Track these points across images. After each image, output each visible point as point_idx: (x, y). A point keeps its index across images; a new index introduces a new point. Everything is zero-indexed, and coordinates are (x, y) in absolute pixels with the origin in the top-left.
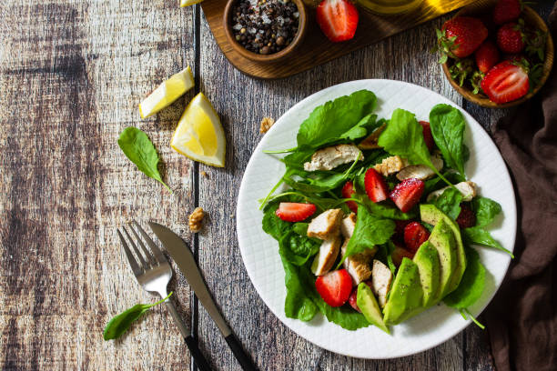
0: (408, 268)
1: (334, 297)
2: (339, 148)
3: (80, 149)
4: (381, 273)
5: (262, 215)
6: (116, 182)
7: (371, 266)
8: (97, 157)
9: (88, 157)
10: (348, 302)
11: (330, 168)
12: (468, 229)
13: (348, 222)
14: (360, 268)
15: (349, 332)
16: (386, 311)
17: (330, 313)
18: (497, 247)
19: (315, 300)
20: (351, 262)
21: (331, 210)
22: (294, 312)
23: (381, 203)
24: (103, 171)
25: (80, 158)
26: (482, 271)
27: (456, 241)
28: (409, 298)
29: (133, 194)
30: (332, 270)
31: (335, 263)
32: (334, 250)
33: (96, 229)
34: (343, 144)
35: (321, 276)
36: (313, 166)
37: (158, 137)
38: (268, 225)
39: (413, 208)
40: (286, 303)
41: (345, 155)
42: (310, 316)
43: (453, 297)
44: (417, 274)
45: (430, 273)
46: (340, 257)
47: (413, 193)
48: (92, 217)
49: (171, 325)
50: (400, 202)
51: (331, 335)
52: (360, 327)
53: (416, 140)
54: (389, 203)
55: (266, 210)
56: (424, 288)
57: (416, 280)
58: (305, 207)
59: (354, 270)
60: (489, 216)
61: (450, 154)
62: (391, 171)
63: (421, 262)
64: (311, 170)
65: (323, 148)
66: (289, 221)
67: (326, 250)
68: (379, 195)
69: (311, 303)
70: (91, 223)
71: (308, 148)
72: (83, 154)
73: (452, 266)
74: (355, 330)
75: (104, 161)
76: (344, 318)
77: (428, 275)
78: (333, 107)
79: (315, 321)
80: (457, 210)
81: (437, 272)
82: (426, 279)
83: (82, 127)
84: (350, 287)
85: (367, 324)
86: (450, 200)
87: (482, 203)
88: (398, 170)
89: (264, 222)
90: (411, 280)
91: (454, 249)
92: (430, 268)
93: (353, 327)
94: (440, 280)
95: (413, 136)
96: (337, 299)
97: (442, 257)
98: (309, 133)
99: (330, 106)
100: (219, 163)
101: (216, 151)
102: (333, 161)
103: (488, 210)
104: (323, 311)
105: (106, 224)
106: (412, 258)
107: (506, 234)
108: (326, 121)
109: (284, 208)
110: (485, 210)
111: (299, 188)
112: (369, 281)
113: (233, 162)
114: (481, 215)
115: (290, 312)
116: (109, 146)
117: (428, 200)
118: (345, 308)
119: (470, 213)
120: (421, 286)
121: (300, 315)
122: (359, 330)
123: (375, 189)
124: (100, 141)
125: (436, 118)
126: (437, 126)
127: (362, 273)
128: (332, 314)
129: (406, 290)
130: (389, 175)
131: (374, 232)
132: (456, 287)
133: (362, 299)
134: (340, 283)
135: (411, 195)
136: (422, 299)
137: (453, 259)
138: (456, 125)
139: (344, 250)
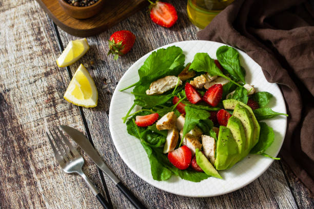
0: (224, 131)
1: (181, 163)
2: (166, 78)
3: (13, 142)
4: (208, 142)
5: (125, 127)
6: (40, 154)
8: (24, 143)
9: (19, 145)
10: (191, 164)
11: (162, 92)
13: (181, 119)
14: (194, 142)
15: (196, 183)
16: (217, 163)
17: (181, 175)
19: (170, 169)
20: (187, 139)
21: (169, 113)
22: (158, 176)
23: (198, 103)
24: (30, 150)
25: (14, 147)
27: (250, 114)
28: (229, 150)
29: (53, 158)
30: (177, 148)
31: (177, 143)
32: (175, 134)
33: (35, 184)
34: (167, 76)
35: (171, 152)
36: (151, 91)
37: (59, 122)
38: (131, 131)
40: (152, 170)
41: (170, 82)
42: (169, 176)
44: (231, 133)
45: (239, 131)
46: (180, 140)
47: (217, 92)
48: (31, 178)
50: (210, 99)
51: (184, 187)
52: (203, 180)
53: (211, 65)
54: (203, 102)
55: (128, 123)
56: (237, 141)
57: (231, 136)
58: (152, 116)
59: (190, 144)
60: (266, 99)
61: (234, 70)
62: (200, 83)
63: (231, 126)
64: (151, 94)
65: (156, 80)
66: (143, 126)
67: (170, 138)
68: (196, 98)
69: (168, 170)
70: (31, 181)
71: (146, 81)
72: (16, 144)
73: (251, 126)
74: (200, 181)
75: (30, 144)
76: (190, 176)
77: (238, 133)
78: (157, 55)
79: (172, 179)
80: (246, 99)
81: (243, 130)
82: (237, 135)
83: (10, 130)
84: (190, 156)
85: (207, 177)
86: (240, 95)
87: (260, 94)
88: (204, 82)
89: (129, 133)
90: (228, 136)
91: (250, 117)
92: (238, 128)
93: (198, 180)
94: (246, 136)
95: (209, 64)
96: (184, 163)
97: (244, 122)
98: (145, 71)
99: (155, 54)
101: (91, 96)
102: (163, 87)
103: (265, 97)
104: (177, 173)
105: (41, 179)
106: (226, 125)
107: (280, 107)
108: (155, 63)
109: (139, 119)
110: (263, 99)
111: (146, 103)
112: (202, 150)
114: (261, 102)
115: (156, 177)
116: (30, 135)
117: (227, 98)
118: (191, 170)
119: (254, 99)
120: (235, 140)
121: (162, 177)
123: (193, 95)
124: (24, 134)
125: (220, 56)
126: (222, 59)
127: (196, 145)
128: (183, 174)
129: (226, 143)
130: (200, 86)
131: (198, 115)
132: (257, 141)
133: (199, 158)
134: (183, 153)
135: (216, 94)
136: (237, 148)
137: (251, 123)
138: (233, 56)
139: (181, 134)
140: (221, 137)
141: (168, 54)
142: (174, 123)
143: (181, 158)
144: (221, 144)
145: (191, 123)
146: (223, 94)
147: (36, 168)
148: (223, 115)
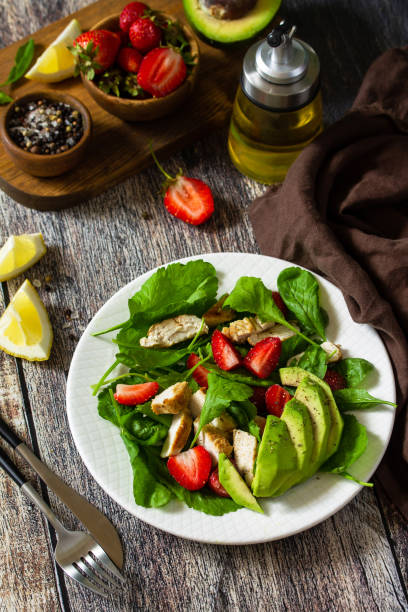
0: (274, 424)
1: (191, 478)
2: (179, 319)
4: (244, 443)
5: (95, 402)
10: (209, 481)
11: (170, 343)
12: (343, 391)
13: (199, 396)
14: (218, 442)
15: (213, 517)
16: (255, 485)
17: (189, 499)
18: (376, 405)
19: (170, 486)
20: (207, 435)
21: (178, 384)
22: (145, 500)
23: (233, 370)
27: (327, 397)
28: (280, 460)
30: (185, 449)
31: (187, 440)
32: (185, 424)
34: (182, 314)
35: (173, 456)
36: (149, 341)
38: (105, 412)
39: (272, 372)
40: (135, 487)
41: (186, 326)
42: (165, 501)
44: (287, 430)
45: (302, 428)
46: (193, 434)
47: (269, 352)
50: (256, 365)
51: (192, 523)
52: (227, 512)
53: (265, 301)
54: (243, 368)
55: (101, 397)
56: (296, 446)
57: (286, 437)
58: (146, 386)
59: (210, 445)
60: (360, 373)
61: (306, 314)
62: (240, 333)
63: (290, 419)
64: (148, 345)
65: (160, 320)
66: (127, 404)
67: (175, 429)
68: (230, 360)
69: (164, 488)
71: (141, 321)
73: (326, 421)
74: (221, 515)
76: (207, 504)
77: (300, 430)
78: (167, 275)
79: (171, 506)
80: (323, 369)
81: (309, 427)
82: (298, 436)
84: (209, 465)
85: (236, 507)
86: (313, 360)
87: (350, 362)
88: (248, 332)
89: (100, 414)
90: (280, 436)
91: (326, 403)
92: (300, 421)
93: (219, 512)
94: (315, 438)
95: (262, 299)
96: (195, 479)
97: (313, 412)
98: (142, 303)
99: (164, 274)
100: (42, 354)
101: (40, 340)
102: (173, 335)
103: (358, 368)
104: (180, 496)
106: (279, 415)
107: (385, 390)
108: (161, 289)
109: (122, 391)
110: (355, 372)
111: (138, 362)
112: (232, 457)
113: (59, 356)
114: (352, 377)
115: (142, 501)
118: (208, 492)
119: (338, 372)
120: (293, 444)
121: (152, 502)
122: (226, 515)
123: (225, 355)
125: (284, 285)
126: (287, 291)
127: (221, 446)
128: (192, 500)
129: (275, 447)
130: (241, 338)
132: (335, 449)
133: (225, 472)
134: (196, 461)
135: (267, 355)
136: (296, 459)
137: (326, 414)
138: (308, 287)
139: (197, 425)
140: (268, 437)
141: (188, 273)
142: (185, 404)
143: (191, 469)
144: (266, 449)
145: (215, 405)
146: (282, 356)
148: (278, 395)
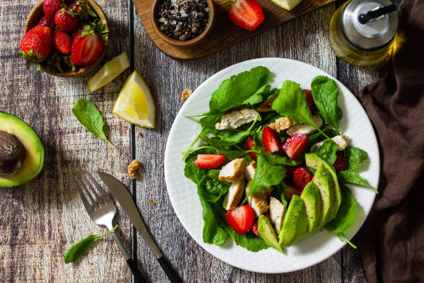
0: (297, 203)
1: (240, 226)
2: (242, 112)
3: (44, 116)
4: (277, 207)
5: (184, 164)
6: (72, 142)
7: (268, 202)
8: (57, 122)
9: (50, 122)
10: (251, 230)
11: (236, 127)
12: (343, 172)
13: (250, 168)
14: (260, 204)
15: (253, 253)
16: (281, 236)
17: (238, 239)
18: (365, 184)
19: (226, 229)
20: (253, 199)
21: (237, 160)
22: (210, 238)
23: (275, 153)
24: (61, 133)
25: (43, 124)
26: (354, 203)
27: (333, 181)
28: (297, 229)
29: (85, 150)
30: (239, 205)
31: (240, 200)
32: (240, 189)
33: (57, 178)
34: (245, 108)
35: (230, 211)
36: (222, 125)
37: (103, 106)
38: (189, 172)
39: (300, 157)
40: (204, 232)
41: (246, 116)
42: (223, 241)
43: (332, 224)
44: (304, 207)
45: (314, 207)
46: (244, 195)
47: (300, 144)
48: (54, 168)
49: (116, 251)
50: (290, 152)
51: (238, 256)
52: (261, 249)
53: (301, 104)
54: (281, 153)
55: (187, 160)
56: (309, 218)
57: (303, 212)
58: (217, 157)
59: (255, 205)
60: (358, 162)
61: (327, 114)
62: (282, 128)
63: (307, 198)
64: (220, 129)
65: (229, 112)
66: (205, 168)
67: (233, 191)
68: (274, 147)
69: (222, 231)
70: (53, 173)
71: (217, 112)
72: (46, 120)
73: (331, 200)
74: (257, 251)
75: (63, 125)
76: (248, 242)
77: (312, 208)
78: (237, 80)
79: (226, 245)
80: (333, 158)
81: (319, 205)
82: (311, 211)
83: (44, 100)
84: (252, 219)
85: (266, 246)
86: (328, 149)
87: (352, 151)
88: (287, 127)
90: (299, 212)
91: (332, 187)
92: (314, 202)
93: (256, 249)
94: (322, 212)
95: (299, 101)
96: (243, 228)
97: (323, 194)
98: (219, 100)
99: (235, 79)
100: (150, 125)
101: (148, 116)
102: (238, 122)
103: (357, 157)
104: (232, 237)
105: (64, 174)
106: (299, 195)
107: (372, 175)
108: (232, 91)
109: (201, 159)
110: (355, 157)
111: (212, 143)
112: (267, 213)
113: (161, 124)
114: (352, 161)
115: (207, 239)
116: (65, 113)
117: (312, 150)
118: (249, 234)
119: (343, 159)
120: (307, 216)
121: (214, 241)
122: (260, 252)
123: (270, 143)
124: (59, 110)
125: (316, 87)
126: (317, 93)
127: (261, 207)
128: (240, 239)
129: (296, 220)
130: (281, 131)
131: (270, 176)
133: (262, 227)
134: (244, 216)
135: (298, 146)
136: (308, 226)
137: (331, 195)
138: (331, 92)
139: (247, 190)
140: (291, 213)
142: (242, 177)
143: (241, 221)
144: (289, 220)
146: (308, 145)
147: (62, 158)
148: (302, 175)
